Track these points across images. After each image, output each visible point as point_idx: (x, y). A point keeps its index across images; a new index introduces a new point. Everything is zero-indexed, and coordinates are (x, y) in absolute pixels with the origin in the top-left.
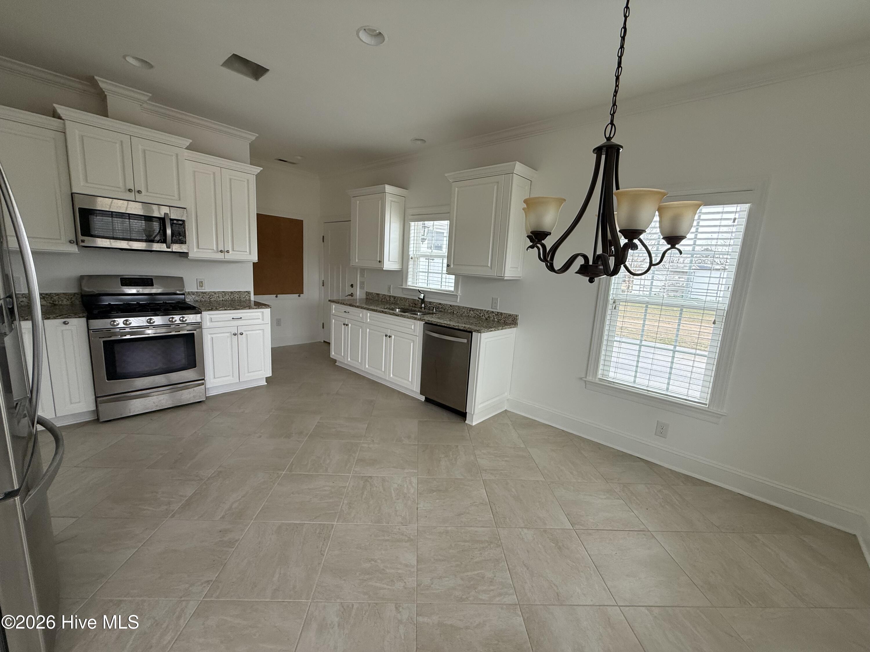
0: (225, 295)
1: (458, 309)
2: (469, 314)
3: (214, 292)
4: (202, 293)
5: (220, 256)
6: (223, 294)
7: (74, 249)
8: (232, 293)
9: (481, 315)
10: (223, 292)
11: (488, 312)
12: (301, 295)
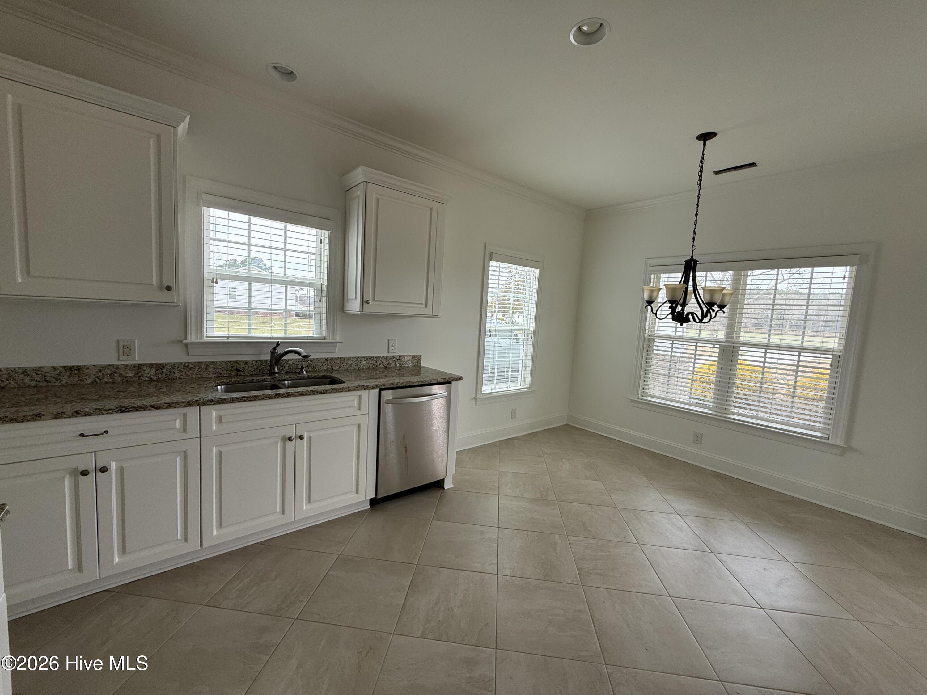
1: (340, 362)
2: (359, 366)
9: (378, 363)
11: (387, 358)
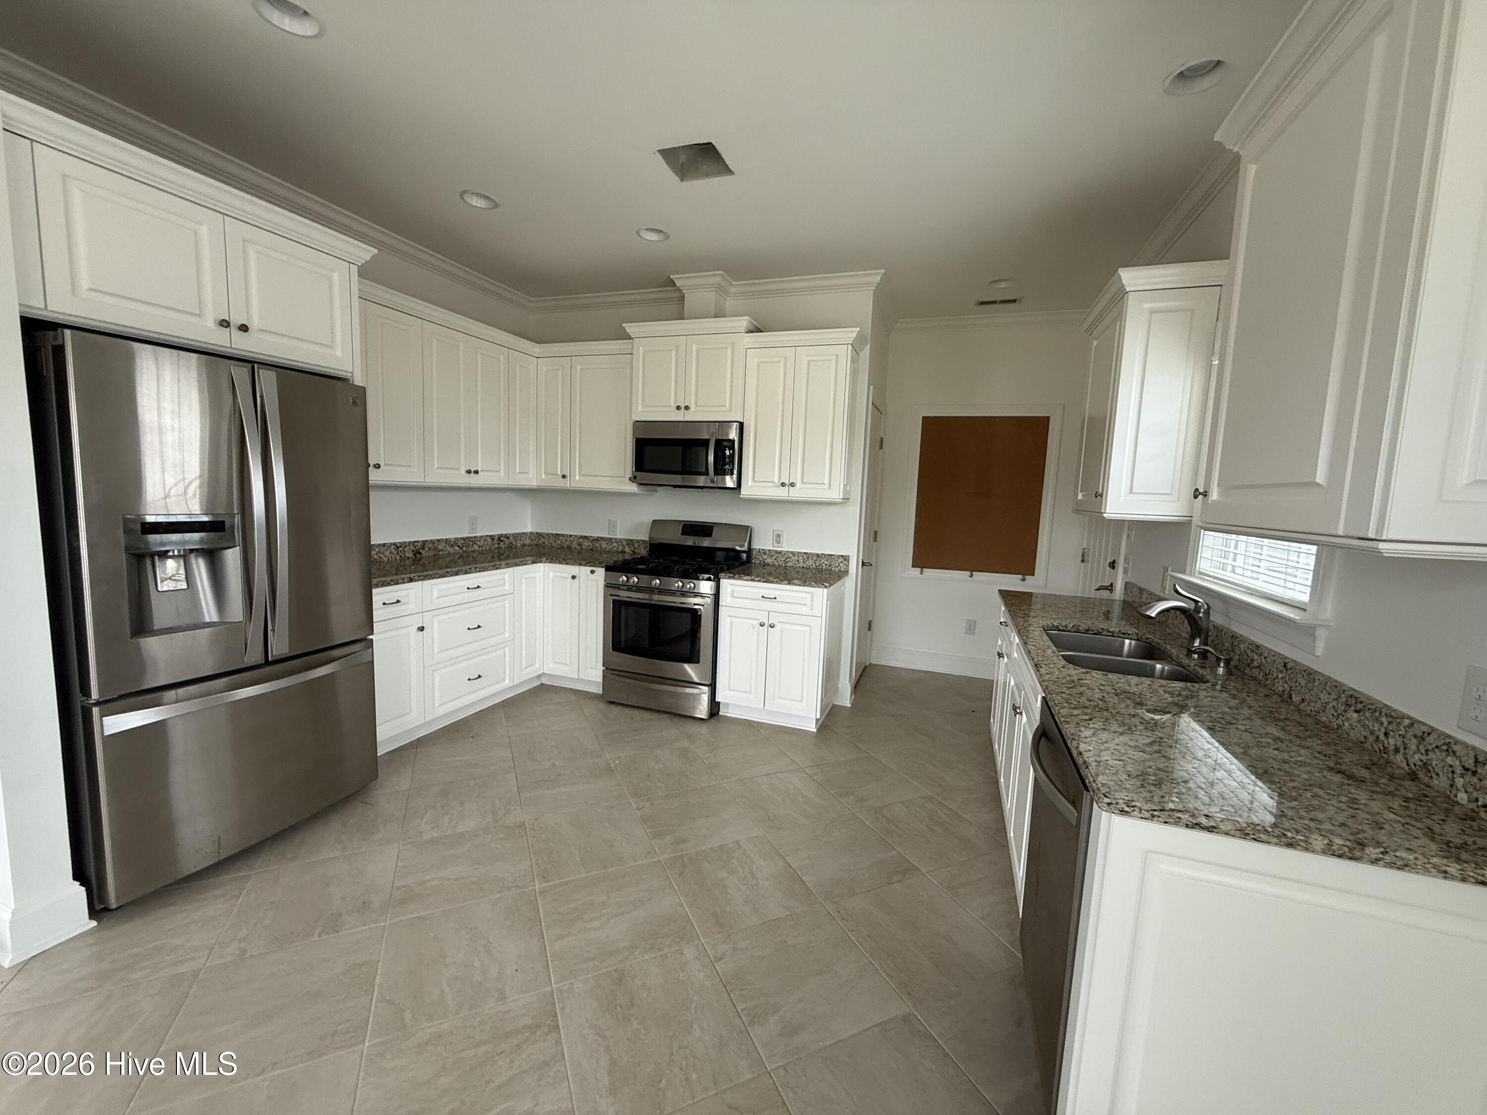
0: (808, 558)
3: (792, 552)
4: (777, 552)
5: (782, 493)
6: (805, 557)
7: (633, 488)
8: (818, 556)
10: (805, 553)
12: (1027, 577)
